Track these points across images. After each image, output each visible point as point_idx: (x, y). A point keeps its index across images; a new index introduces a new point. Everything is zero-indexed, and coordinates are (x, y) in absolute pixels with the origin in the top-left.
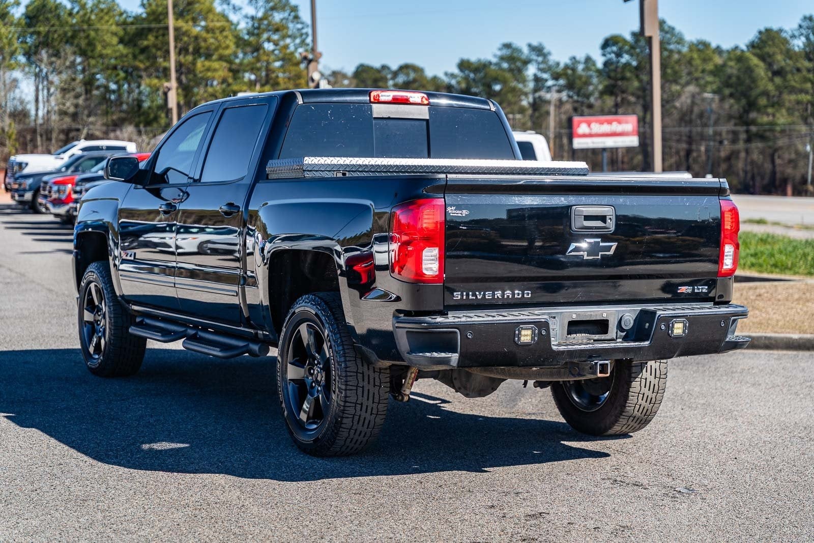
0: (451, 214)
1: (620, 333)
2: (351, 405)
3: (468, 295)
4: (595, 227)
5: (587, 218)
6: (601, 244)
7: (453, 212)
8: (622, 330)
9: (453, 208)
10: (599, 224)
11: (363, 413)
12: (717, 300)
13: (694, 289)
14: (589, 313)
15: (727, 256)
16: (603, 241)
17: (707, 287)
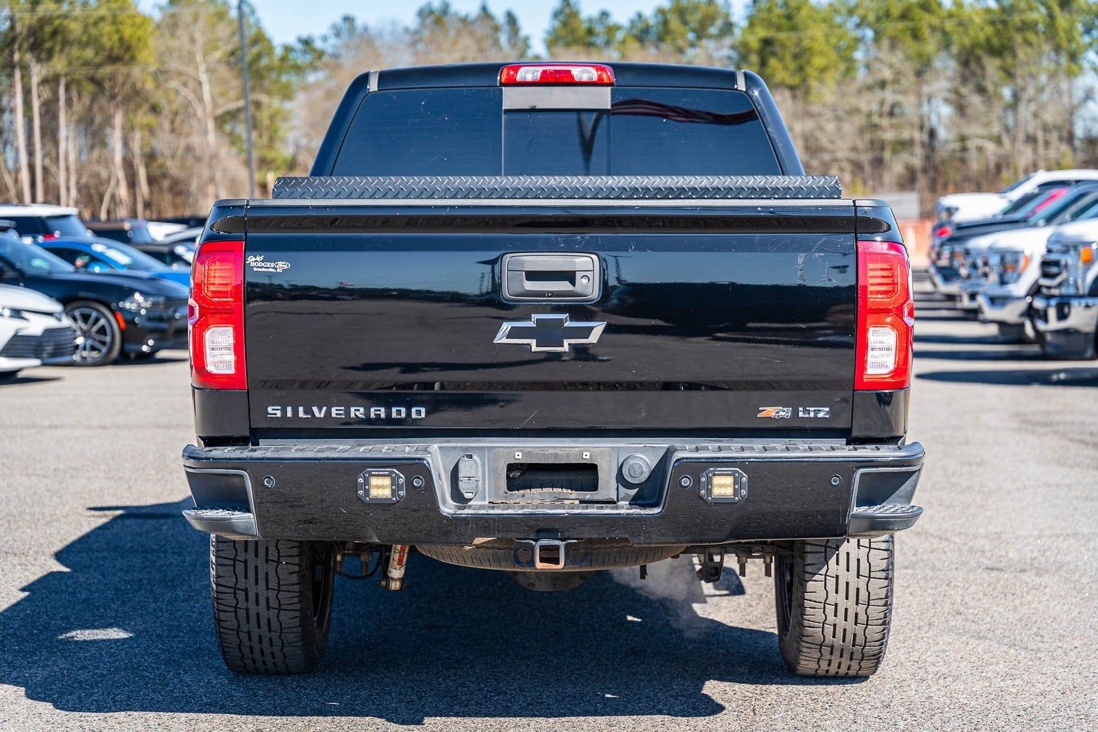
0: (255, 269)
1: (623, 490)
2: (228, 590)
3: (295, 412)
4: (548, 292)
5: (532, 276)
6: (568, 324)
7: (259, 264)
8: (629, 486)
9: (258, 258)
10: (564, 286)
11: (252, 605)
12: (855, 433)
13: (795, 412)
14: (553, 451)
15: (873, 349)
16: (572, 319)
17: (827, 409)
